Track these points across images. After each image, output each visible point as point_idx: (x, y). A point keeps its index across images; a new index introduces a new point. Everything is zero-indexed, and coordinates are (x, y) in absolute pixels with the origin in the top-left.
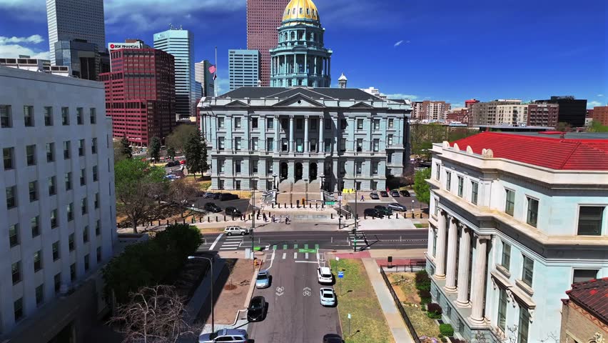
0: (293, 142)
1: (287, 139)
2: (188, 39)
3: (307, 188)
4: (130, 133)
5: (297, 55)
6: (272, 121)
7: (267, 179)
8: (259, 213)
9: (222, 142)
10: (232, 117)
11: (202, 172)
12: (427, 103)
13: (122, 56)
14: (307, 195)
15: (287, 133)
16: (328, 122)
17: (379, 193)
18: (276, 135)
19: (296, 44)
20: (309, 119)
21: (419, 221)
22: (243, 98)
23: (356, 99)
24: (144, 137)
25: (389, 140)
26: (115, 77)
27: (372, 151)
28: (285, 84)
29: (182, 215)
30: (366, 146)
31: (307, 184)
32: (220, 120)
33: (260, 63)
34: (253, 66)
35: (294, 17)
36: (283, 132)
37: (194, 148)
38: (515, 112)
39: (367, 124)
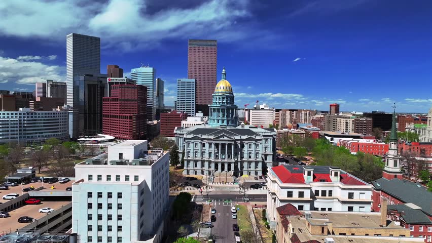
0: (221, 154)
1: (218, 153)
2: (153, 73)
4: (121, 133)
5: (222, 109)
6: (211, 145)
7: (209, 170)
9: (189, 154)
10: (194, 143)
12: (300, 110)
13: (118, 89)
14: (227, 178)
16: (236, 145)
17: (258, 177)
18: (213, 151)
19: (221, 104)
20: (227, 145)
22: (198, 134)
23: (249, 135)
25: (266, 149)
26: (113, 100)
27: (256, 158)
30: (253, 156)
31: (227, 173)
32: (189, 144)
34: (192, 89)
35: (220, 91)
36: (216, 150)
38: (347, 123)
39: (253, 146)
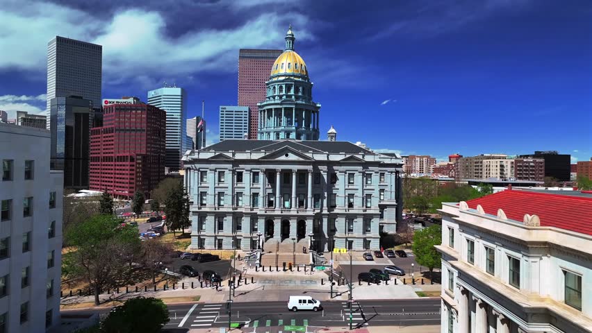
0: (280, 198)
1: (274, 194)
2: (182, 96)
3: (294, 247)
4: (117, 187)
5: (285, 108)
6: (258, 175)
7: (251, 238)
8: (240, 278)
9: (204, 197)
10: (215, 170)
11: (183, 229)
12: (413, 157)
13: (114, 111)
14: (294, 256)
15: (274, 187)
16: (317, 177)
17: (373, 254)
18: (261, 190)
19: (284, 97)
20: (296, 173)
21: (421, 288)
22: (227, 151)
23: (347, 153)
24: (131, 190)
25: (380, 195)
26: (106, 131)
27: (365, 208)
28: (272, 137)
29: (154, 280)
30: (357, 202)
31: (294, 243)
32: (203, 174)
33: (250, 119)
34: (243, 122)
35: (282, 72)
36: (270, 186)
37: (174, 203)
38: (502, 166)
39: (358, 178)
